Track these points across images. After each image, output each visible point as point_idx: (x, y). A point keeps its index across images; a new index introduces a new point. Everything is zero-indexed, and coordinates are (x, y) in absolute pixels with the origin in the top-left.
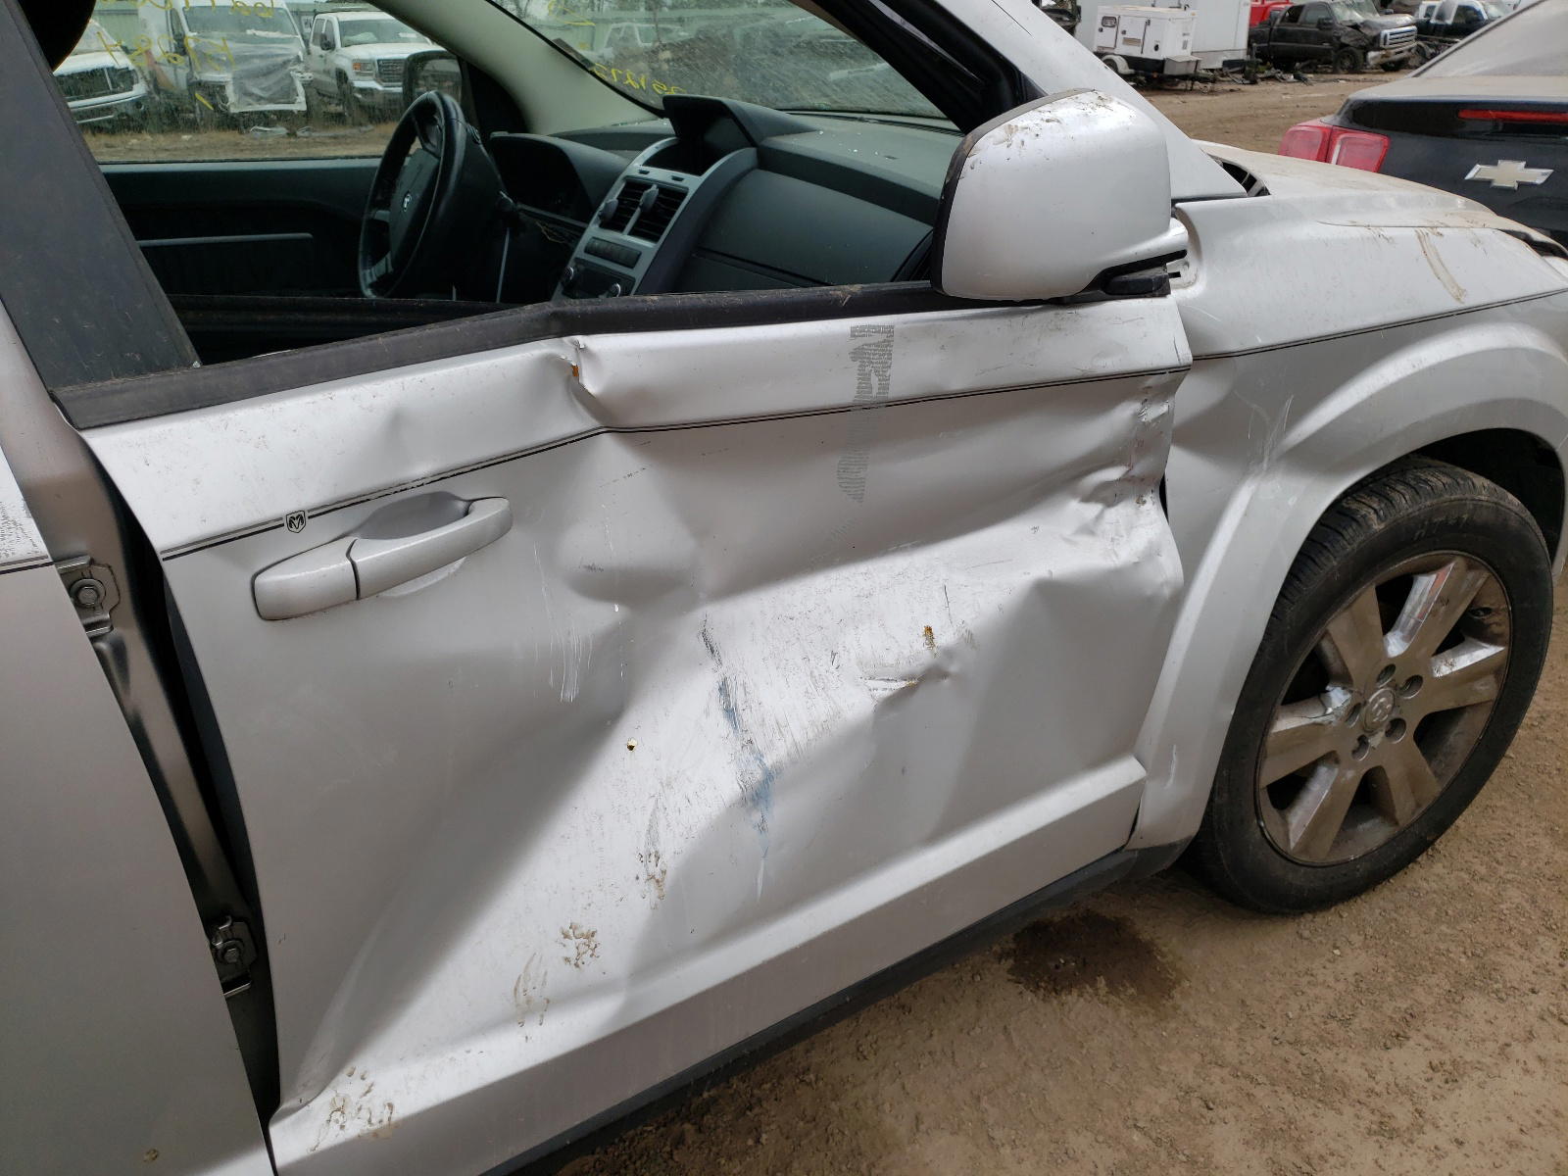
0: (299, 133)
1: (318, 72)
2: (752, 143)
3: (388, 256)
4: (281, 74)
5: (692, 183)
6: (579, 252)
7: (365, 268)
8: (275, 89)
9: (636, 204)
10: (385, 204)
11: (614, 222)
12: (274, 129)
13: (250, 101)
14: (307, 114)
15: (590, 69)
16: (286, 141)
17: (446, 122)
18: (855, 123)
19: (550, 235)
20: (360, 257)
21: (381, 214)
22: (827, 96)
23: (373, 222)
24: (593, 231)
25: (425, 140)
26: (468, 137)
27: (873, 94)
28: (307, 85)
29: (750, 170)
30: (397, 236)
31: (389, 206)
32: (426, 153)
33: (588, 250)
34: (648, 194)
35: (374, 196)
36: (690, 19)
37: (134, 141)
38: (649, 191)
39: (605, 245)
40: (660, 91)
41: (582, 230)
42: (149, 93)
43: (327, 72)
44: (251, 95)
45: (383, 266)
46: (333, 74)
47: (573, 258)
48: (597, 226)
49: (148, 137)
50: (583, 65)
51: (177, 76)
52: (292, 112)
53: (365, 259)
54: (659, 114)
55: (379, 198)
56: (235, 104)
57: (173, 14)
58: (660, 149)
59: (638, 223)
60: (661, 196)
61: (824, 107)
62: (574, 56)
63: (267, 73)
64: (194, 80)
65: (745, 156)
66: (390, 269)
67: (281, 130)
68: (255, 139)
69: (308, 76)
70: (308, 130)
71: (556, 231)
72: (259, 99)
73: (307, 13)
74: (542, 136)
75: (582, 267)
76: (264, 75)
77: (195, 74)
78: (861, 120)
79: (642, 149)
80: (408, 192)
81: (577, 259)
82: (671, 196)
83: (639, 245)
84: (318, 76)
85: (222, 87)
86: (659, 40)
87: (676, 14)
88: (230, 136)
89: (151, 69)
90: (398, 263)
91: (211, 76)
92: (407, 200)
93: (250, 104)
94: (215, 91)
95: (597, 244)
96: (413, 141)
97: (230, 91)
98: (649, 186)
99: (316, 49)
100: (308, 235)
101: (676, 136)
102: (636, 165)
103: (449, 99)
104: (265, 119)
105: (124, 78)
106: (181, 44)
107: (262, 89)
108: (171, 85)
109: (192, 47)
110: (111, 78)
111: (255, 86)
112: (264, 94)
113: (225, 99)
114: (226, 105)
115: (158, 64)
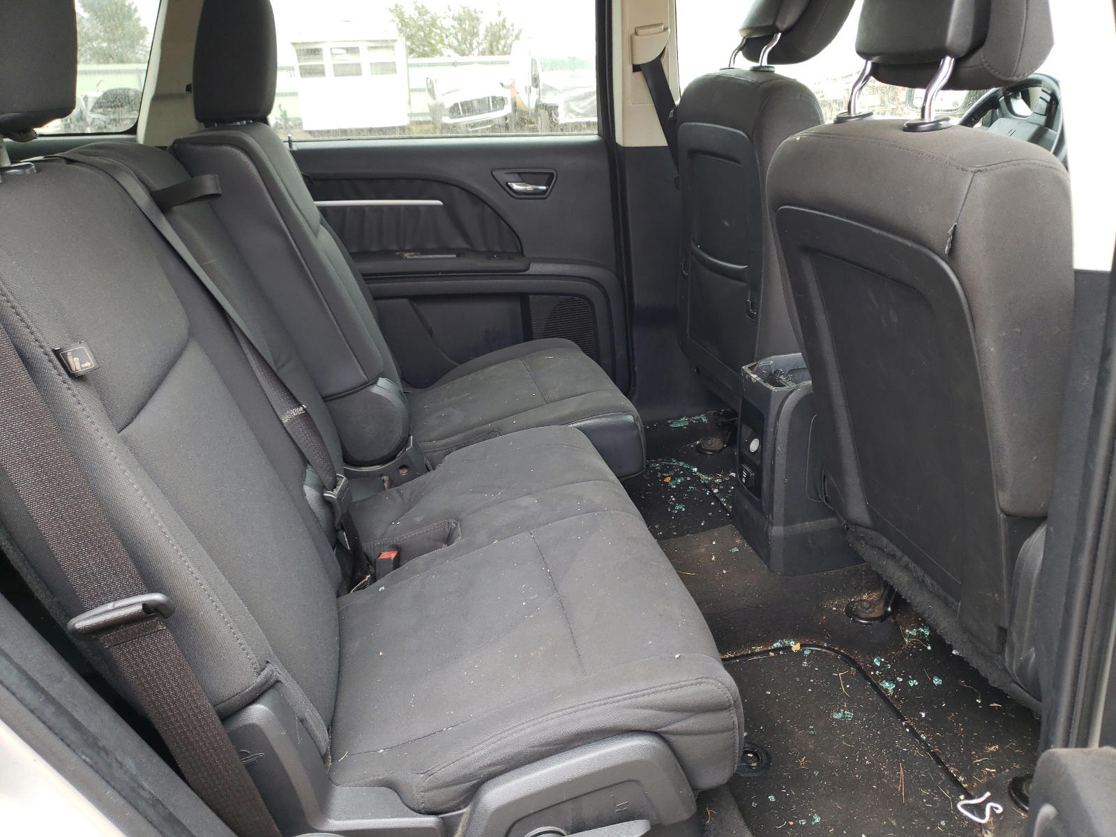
4: (592, 98)
8: (588, 107)
13: (572, 115)
42: (512, 112)
44: (572, 111)
51: (529, 101)
56: (563, 118)
57: (534, 62)
63: (587, 96)
64: (540, 103)
72: (578, 114)
76: (584, 99)
77: (541, 99)
85: (557, 107)
89: (515, 97)
91: (548, 99)
93: (572, 118)
94: (551, 110)
97: (561, 110)
105: (498, 102)
106: (535, 81)
107: (580, 108)
108: (527, 106)
109: (541, 82)
110: (493, 102)
111: (577, 106)
112: (581, 111)
113: (557, 115)
114: (558, 118)
115: (517, 93)
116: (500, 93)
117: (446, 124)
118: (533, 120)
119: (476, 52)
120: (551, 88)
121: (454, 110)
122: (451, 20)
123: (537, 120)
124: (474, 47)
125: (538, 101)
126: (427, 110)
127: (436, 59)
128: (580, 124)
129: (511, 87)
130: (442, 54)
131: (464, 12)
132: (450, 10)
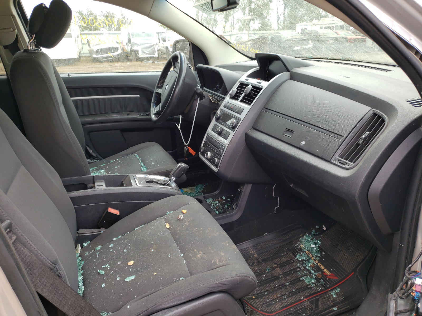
0: (155, 62)
1: (161, 47)
2: (288, 70)
3: (160, 104)
4: (153, 47)
5: (264, 84)
6: (222, 107)
7: (153, 108)
8: (151, 51)
9: (243, 91)
10: (161, 87)
11: (235, 97)
12: (149, 61)
13: (144, 54)
14: (158, 58)
15: (230, 45)
16: (152, 64)
17: (180, 62)
18: (324, 63)
19: (213, 100)
20: (152, 104)
21: (159, 91)
22: (312, 53)
23: (157, 93)
24: (228, 99)
25: (175, 67)
26: (187, 67)
27: (331, 53)
28: (158, 51)
29: (286, 80)
30: (163, 99)
31: (162, 88)
32: (174, 72)
33: (225, 107)
34: (248, 88)
35: (158, 84)
36: (257, 34)
37: (116, 64)
38: (248, 87)
39: (231, 105)
40: (253, 52)
41: (224, 98)
42: (121, 53)
43: (163, 47)
44: (144, 53)
45: (158, 108)
46: (165, 48)
47: (220, 108)
48: (229, 98)
49: (120, 63)
50: (228, 43)
51: (128, 49)
52: (154, 57)
53: (153, 105)
54: (252, 59)
55: (159, 85)
56: (141, 55)
57: (129, 34)
58: (253, 72)
59: (243, 98)
60: (252, 89)
61: (310, 57)
62: (226, 41)
63: (150, 47)
64: (132, 49)
65: (286, 75)
66: (160, 109)
67: (151, 61)
68: (144, 63)
69: (159, 48)
70: (157, 61)
71: (216, 99)
72: (146, 54)
73: (160, 33)
74: (211, 67)
75: (222, 112)
76: (148, 48)
77: (132, 48)
78: (326, 62)
79: (247, 71)
80: (168, 84)
81: (221, 109)
82: (256, 90)
83: (244, 106)
84: (161, 48)
85: (138, 51)
86: (249, 39)
87: (254, 32)
88: (139, 63)
89: (122, 47)
90: (163, 108)
91: (135, 48)
92: (167, 87)
93: (144, 55)
94: (136, 52)
95: (228, 104)
96: (171, 67)
97: (140, 52)
98: (248, 85)
99: (161, 41)
100: (139, 96)
101: (259, 67)
102: (243, 77)
103: (183, 54)
104: (147, 59)
105: (116, 49)
106: (130, 41)
107: (147, 51)
108: (127, 51)
109: (132, 41)
110: (113, 49)
111: (146, 51)
112: (148, 53)
113: (138, 54)
114: (139, 55)
115: (124, 46)
116: (116, 45)
117: (94, 57)
118: (130, 56)
119: (113, 29)
120: (136, 44)
121: (97, 52)
122: (103, 17)
123: (131, 56)
124: (113, 27)
125: (131, 48)
126: (88, 52)
127: (97, 32)
128: (148, 57)
129: (122, 43)
130: (100, 30)
131: (108, 14)
132: (102, 13)
